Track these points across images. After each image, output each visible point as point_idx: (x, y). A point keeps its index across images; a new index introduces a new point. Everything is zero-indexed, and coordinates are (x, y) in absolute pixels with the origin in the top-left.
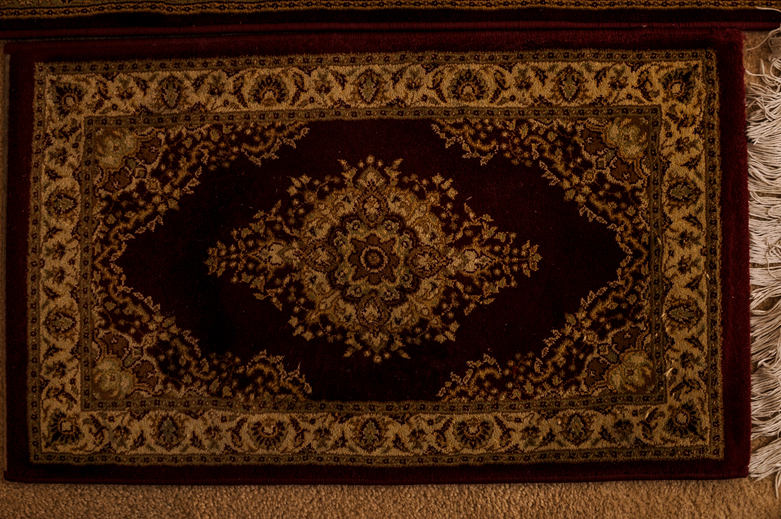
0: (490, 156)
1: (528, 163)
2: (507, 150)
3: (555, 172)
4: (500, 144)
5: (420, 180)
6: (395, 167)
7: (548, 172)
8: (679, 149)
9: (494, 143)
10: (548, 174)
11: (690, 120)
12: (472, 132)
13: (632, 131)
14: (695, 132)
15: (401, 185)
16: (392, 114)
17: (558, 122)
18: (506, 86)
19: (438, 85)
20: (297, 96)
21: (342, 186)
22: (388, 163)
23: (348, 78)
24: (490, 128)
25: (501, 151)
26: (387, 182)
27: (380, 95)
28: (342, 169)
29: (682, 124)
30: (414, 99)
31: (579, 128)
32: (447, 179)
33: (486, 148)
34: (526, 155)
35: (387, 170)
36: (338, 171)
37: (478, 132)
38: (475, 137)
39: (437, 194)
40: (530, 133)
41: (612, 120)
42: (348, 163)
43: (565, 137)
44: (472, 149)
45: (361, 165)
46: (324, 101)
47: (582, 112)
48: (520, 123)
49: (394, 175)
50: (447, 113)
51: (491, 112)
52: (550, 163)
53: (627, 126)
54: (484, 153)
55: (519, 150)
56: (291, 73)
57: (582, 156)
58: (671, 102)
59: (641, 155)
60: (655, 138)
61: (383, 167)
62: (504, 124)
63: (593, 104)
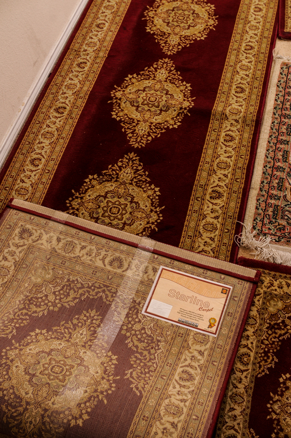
0: (275, 357)
1: (280, 343)
2: (273, 350)
3: (284, 334)
4: (270, 352)
5: (280, 387)
6: (273, 396)
7: (284, 337)
8: (282, 288)
9: (269, 355)
10: (285, 337)
11: (271, 281)
12: (263, 362)
13: (272, 302)
14: (276, 281)
15: (282, 395)
16: (251, 392)
17: (264, 328)
18: (246, 344)
19: (241, 370)
20: (236, 430)
21: (278, 420)
22: (272, 399)
23: (232, 407)
24: (263, 355)
25: (273, 352)
26: (280, 401)
27: (241, 395)
28: (271, 419)
29: (272, 285)
30: (246, 382)
31: (268, 321)
32: (282, 376)
33: (271, 358)
34: (276, 343)
35: (274, 400)
36: (271, 420)
37: (264, 360)
38: (266, 361)
39: (288, 382)
40: (267, 340)
41: (267, 309)
42: (269, 415)
43: (271, 327)
44: (271, 363)
45: (270, 410)
46: (240, 419)
47: (262, 319)
48: (262, 343)
49: (277, 397)
50: (254, 370)
51: (257, 353)
52: (281, 335)
53: (270, 304)
54: (273, 359)
55: (273, 346)
56: (225, 430)
57: (280, 323)
58: (263, 286)
59: (282, 302)
60: (276, 295)
61: (273, 401)
62: (262, 349)
63: (259, 314)
